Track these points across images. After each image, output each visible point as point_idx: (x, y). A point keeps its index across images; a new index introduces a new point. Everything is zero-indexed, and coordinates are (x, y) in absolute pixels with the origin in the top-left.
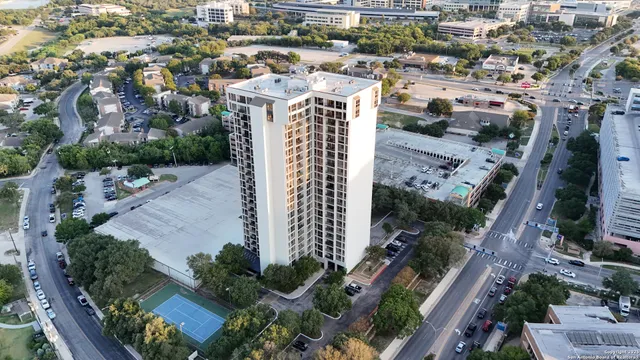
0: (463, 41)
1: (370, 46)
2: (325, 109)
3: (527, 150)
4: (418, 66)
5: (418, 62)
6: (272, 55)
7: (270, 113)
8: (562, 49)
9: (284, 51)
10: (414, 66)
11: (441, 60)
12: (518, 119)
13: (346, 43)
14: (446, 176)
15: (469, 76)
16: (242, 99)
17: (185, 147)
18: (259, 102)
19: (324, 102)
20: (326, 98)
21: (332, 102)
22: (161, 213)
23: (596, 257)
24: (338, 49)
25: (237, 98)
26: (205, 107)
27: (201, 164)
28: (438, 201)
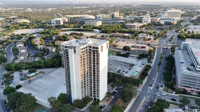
0: (132, 29)
1: (105, 31)
2: (92, 49)
3: (154, 60)
4: (120, 37)
5: (120, 35)
6: (75, 34)
7: (75, 51)
8: (162, 31)
9: (79, 33)
10: (119, 36)
11: (126, 35)
12: (150, 52)
13: (98, 30)
14: (130, 69)
15: (135, 39)
16: (66, 47)
17: (47, 63)
18: (71, 47)
19: (92, 47)
20: (92, 46)
21: (94, 47)
22: (39, 84)
23: (177, 93)
24: (96, 32)
25: (64, 46)
26: (54, 50)
27: (52, 68)
28: (128, 77)
